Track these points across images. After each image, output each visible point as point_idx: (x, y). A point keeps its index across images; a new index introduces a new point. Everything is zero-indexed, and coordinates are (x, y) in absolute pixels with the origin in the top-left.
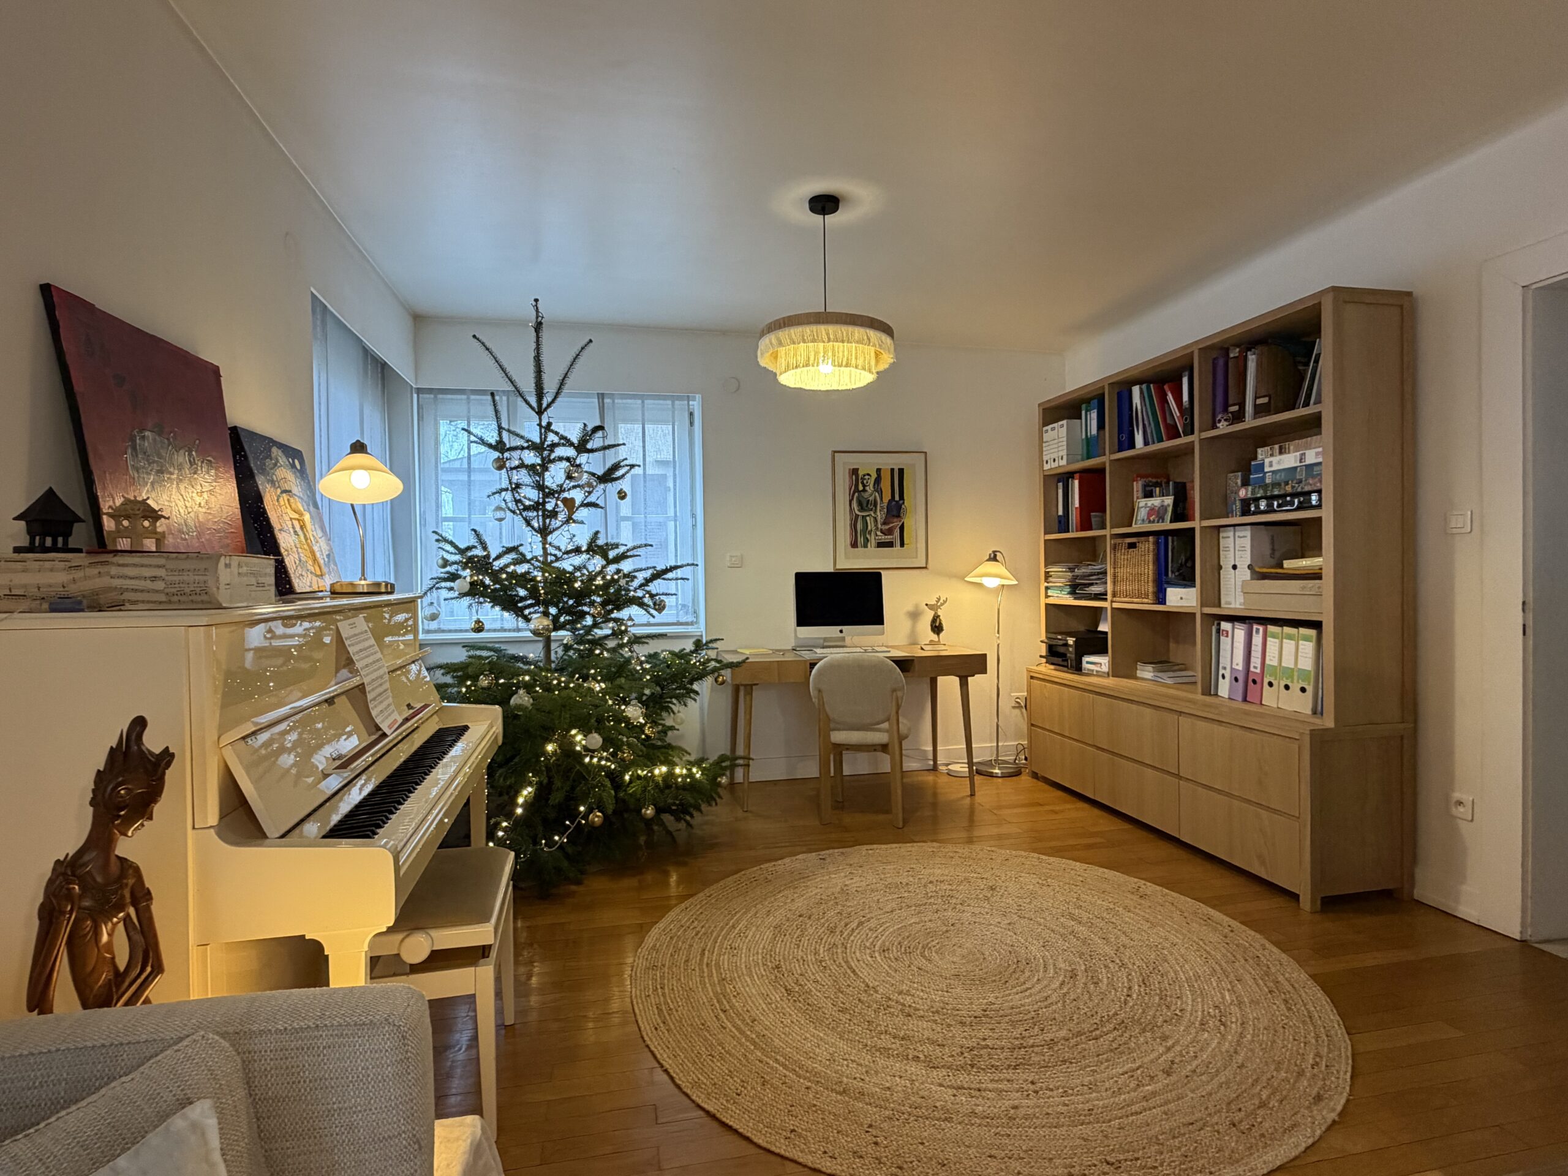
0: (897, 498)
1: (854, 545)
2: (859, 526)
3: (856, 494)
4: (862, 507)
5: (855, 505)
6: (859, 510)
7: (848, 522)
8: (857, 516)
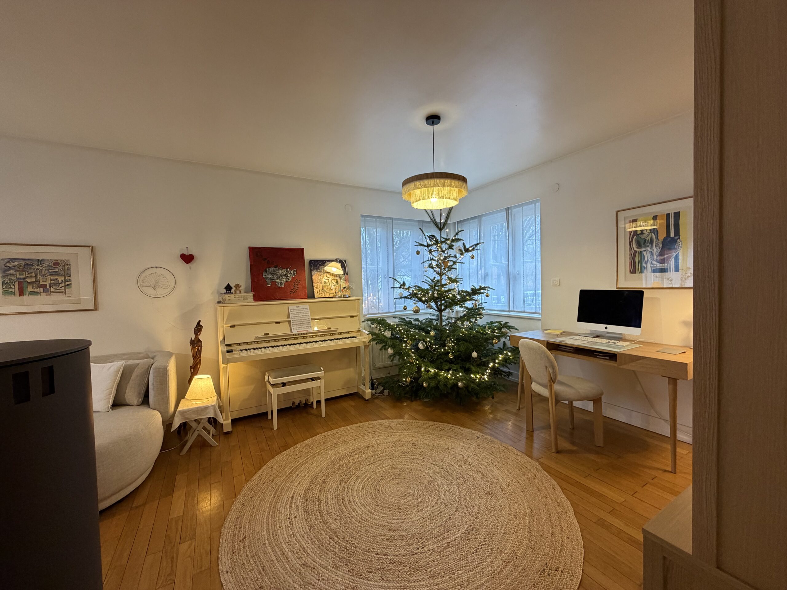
0: (672, 235)
1: (633, 271)
2: (637, 259)
3: (635, 237)
4: (639, 245)
5: (634, 244)
6: (638, 248)
7: (628, 256)
8: (635, 252)
